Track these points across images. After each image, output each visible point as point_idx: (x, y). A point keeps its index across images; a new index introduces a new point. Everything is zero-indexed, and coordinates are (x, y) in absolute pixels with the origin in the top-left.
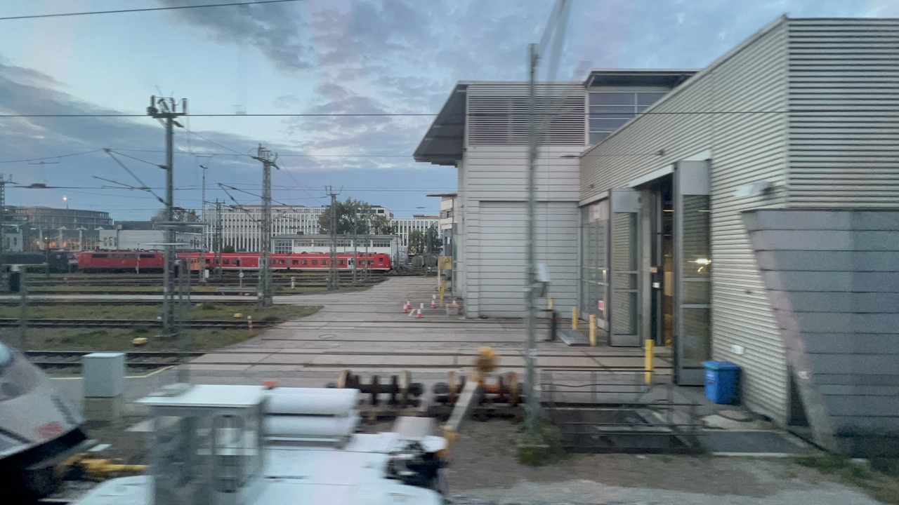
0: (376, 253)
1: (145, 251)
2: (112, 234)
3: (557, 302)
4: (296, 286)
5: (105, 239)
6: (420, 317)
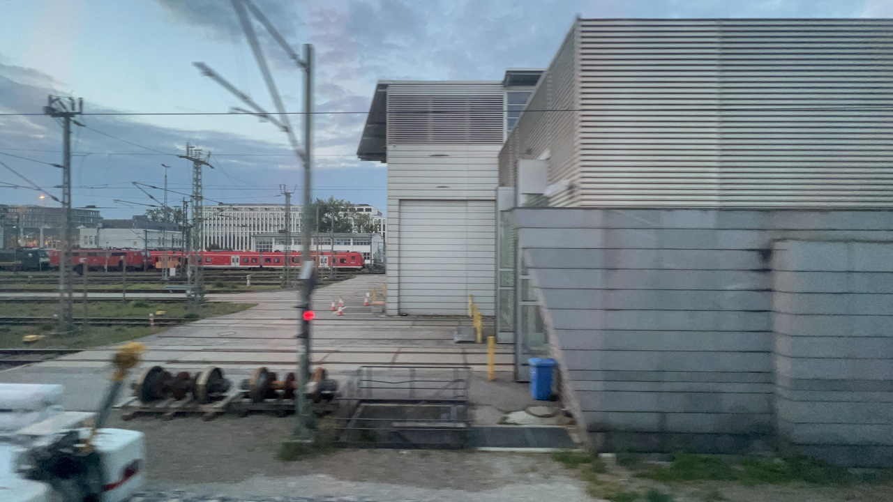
0: (348, 251)
1: (118, 249)
2: (92, 232)
3: (477, 300)
4: (252, 284)
5: (86, 237)
6: (341, 314)
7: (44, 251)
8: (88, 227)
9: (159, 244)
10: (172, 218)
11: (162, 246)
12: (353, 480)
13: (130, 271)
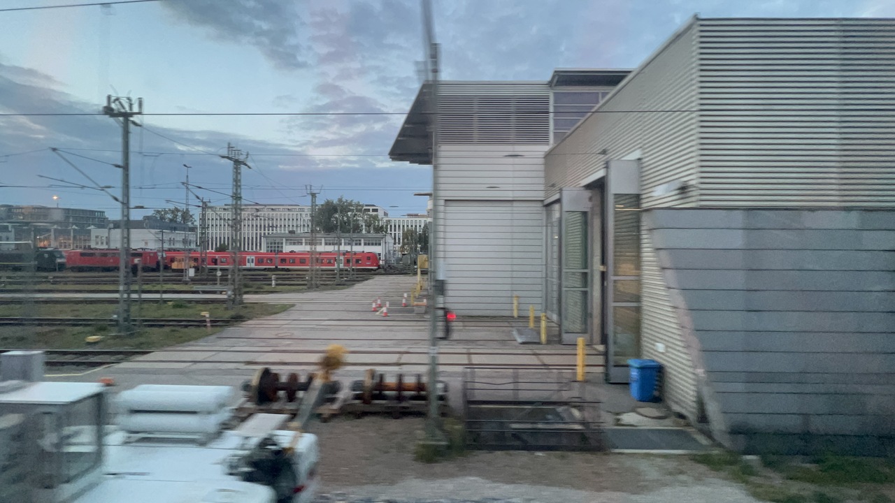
0: (365, 252)
1: (134, 249)
2: (103, 233)
3: (522, 300)
4: (277, 285)
5: (97, 237)
6: (386, 315)
7: (61, 252)
8: (99, 228)
9: (170, 244)
10: (179, 219)
11: (172, 247)
12: (507, 482)
13: (145, 272)
